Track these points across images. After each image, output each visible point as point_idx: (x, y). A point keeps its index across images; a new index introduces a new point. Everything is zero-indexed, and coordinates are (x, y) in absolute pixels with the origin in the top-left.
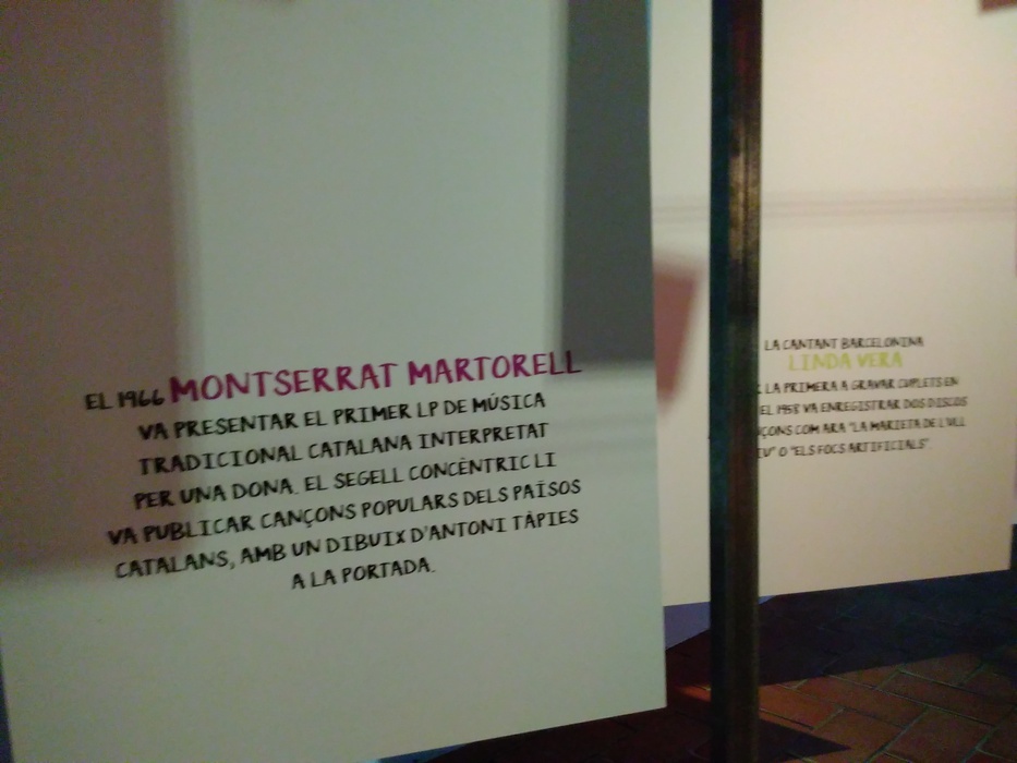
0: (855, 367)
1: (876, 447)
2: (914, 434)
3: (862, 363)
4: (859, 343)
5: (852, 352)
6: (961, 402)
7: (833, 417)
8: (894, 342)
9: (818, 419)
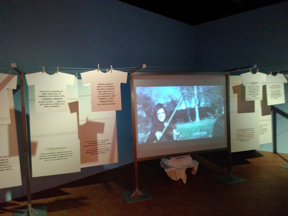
0: (57, 151)
1: (61, 159)
2: (66, 157)
3: (58, 150)
4: (58, 148)
5: (57, 149)
6: (72, 154)
7: (55, 156)
8: (62, 148)
9: (53, 157)
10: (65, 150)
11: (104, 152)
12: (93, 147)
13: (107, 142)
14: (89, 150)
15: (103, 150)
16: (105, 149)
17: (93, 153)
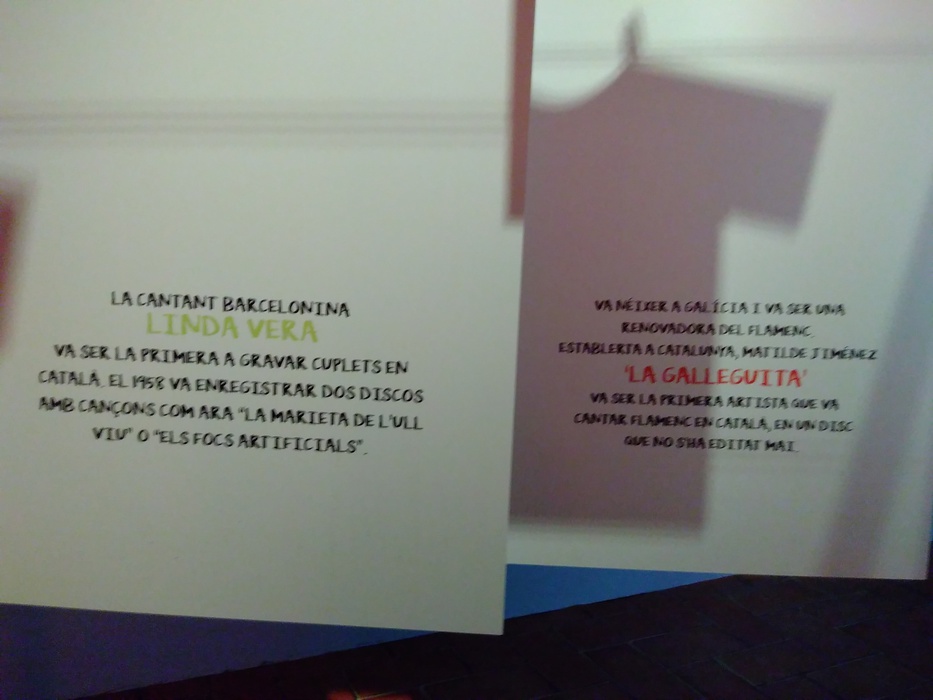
0: (243, 336)
1: (281, 443)
3: (255, 333)
4: (249, 306)
5: (239, 315)
7: (214, 398)
8: (304, 308)
9: (193, 399)
10: (329, 337)
11: (775, 436)
12: (660, 363)
13: (825, 332)
14: (618, 399)
15: (773, 415)
16: (800, 404)
17: (661, 431)
